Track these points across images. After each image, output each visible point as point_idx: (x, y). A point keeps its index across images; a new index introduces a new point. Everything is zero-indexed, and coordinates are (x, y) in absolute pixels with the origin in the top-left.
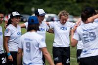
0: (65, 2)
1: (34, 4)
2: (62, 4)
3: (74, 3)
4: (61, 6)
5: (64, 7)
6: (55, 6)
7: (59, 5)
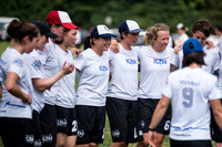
0: (174, 8)
1: (111, 9)
2: (167, 11)
3: (190, 10)
4: (165, 15)
5: (171, 17)
6: (152, 15)
7: (160, 13)
